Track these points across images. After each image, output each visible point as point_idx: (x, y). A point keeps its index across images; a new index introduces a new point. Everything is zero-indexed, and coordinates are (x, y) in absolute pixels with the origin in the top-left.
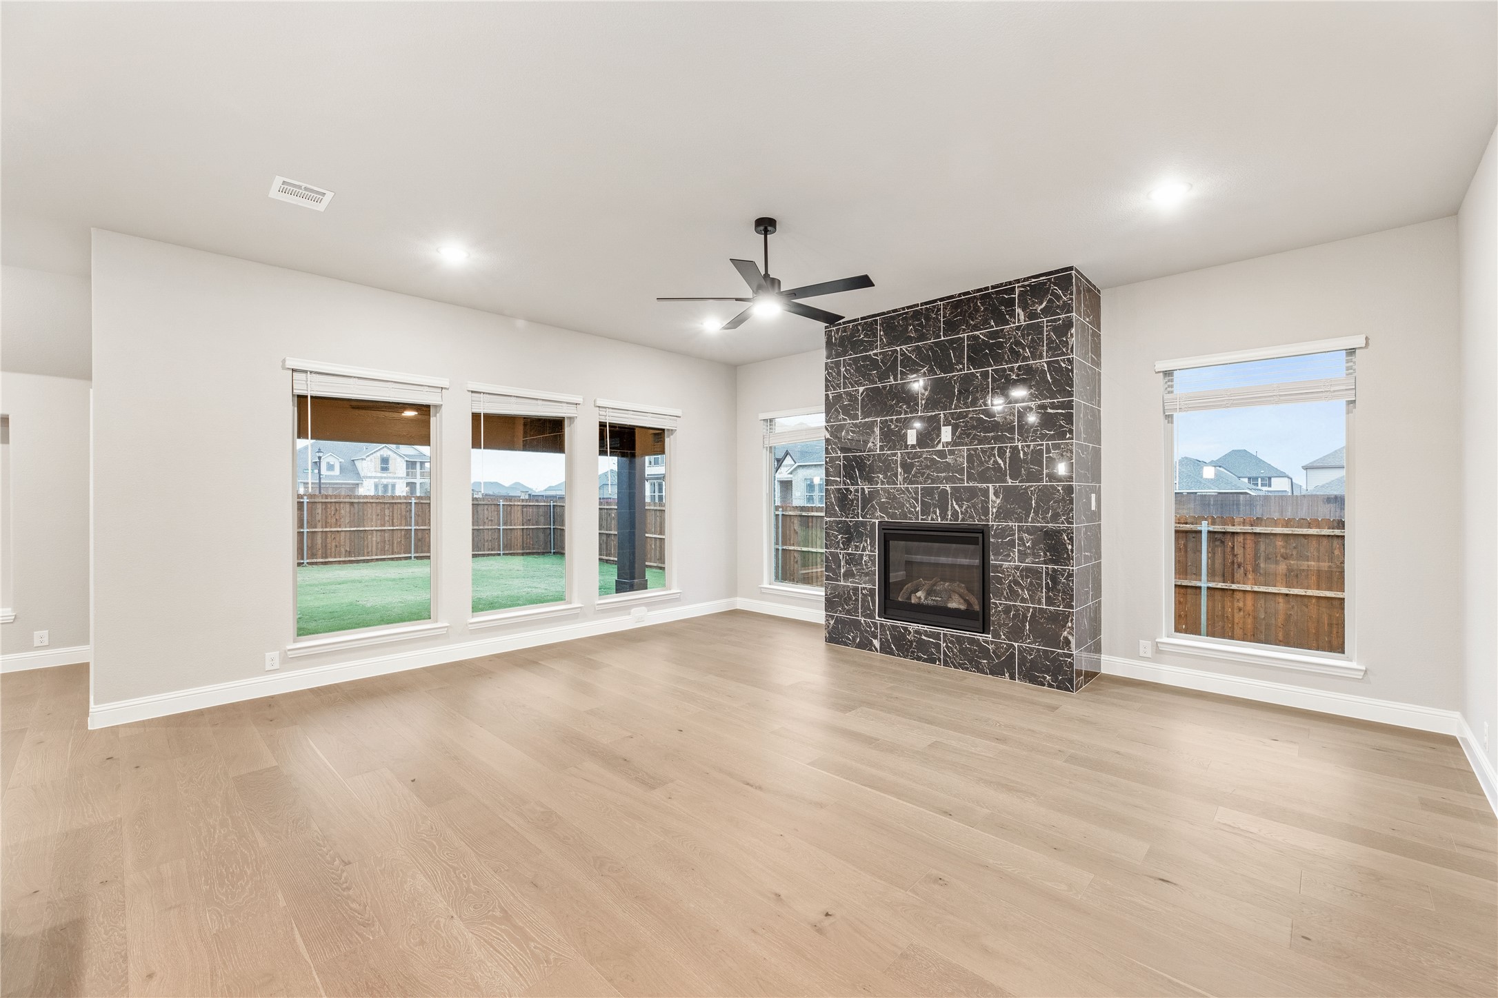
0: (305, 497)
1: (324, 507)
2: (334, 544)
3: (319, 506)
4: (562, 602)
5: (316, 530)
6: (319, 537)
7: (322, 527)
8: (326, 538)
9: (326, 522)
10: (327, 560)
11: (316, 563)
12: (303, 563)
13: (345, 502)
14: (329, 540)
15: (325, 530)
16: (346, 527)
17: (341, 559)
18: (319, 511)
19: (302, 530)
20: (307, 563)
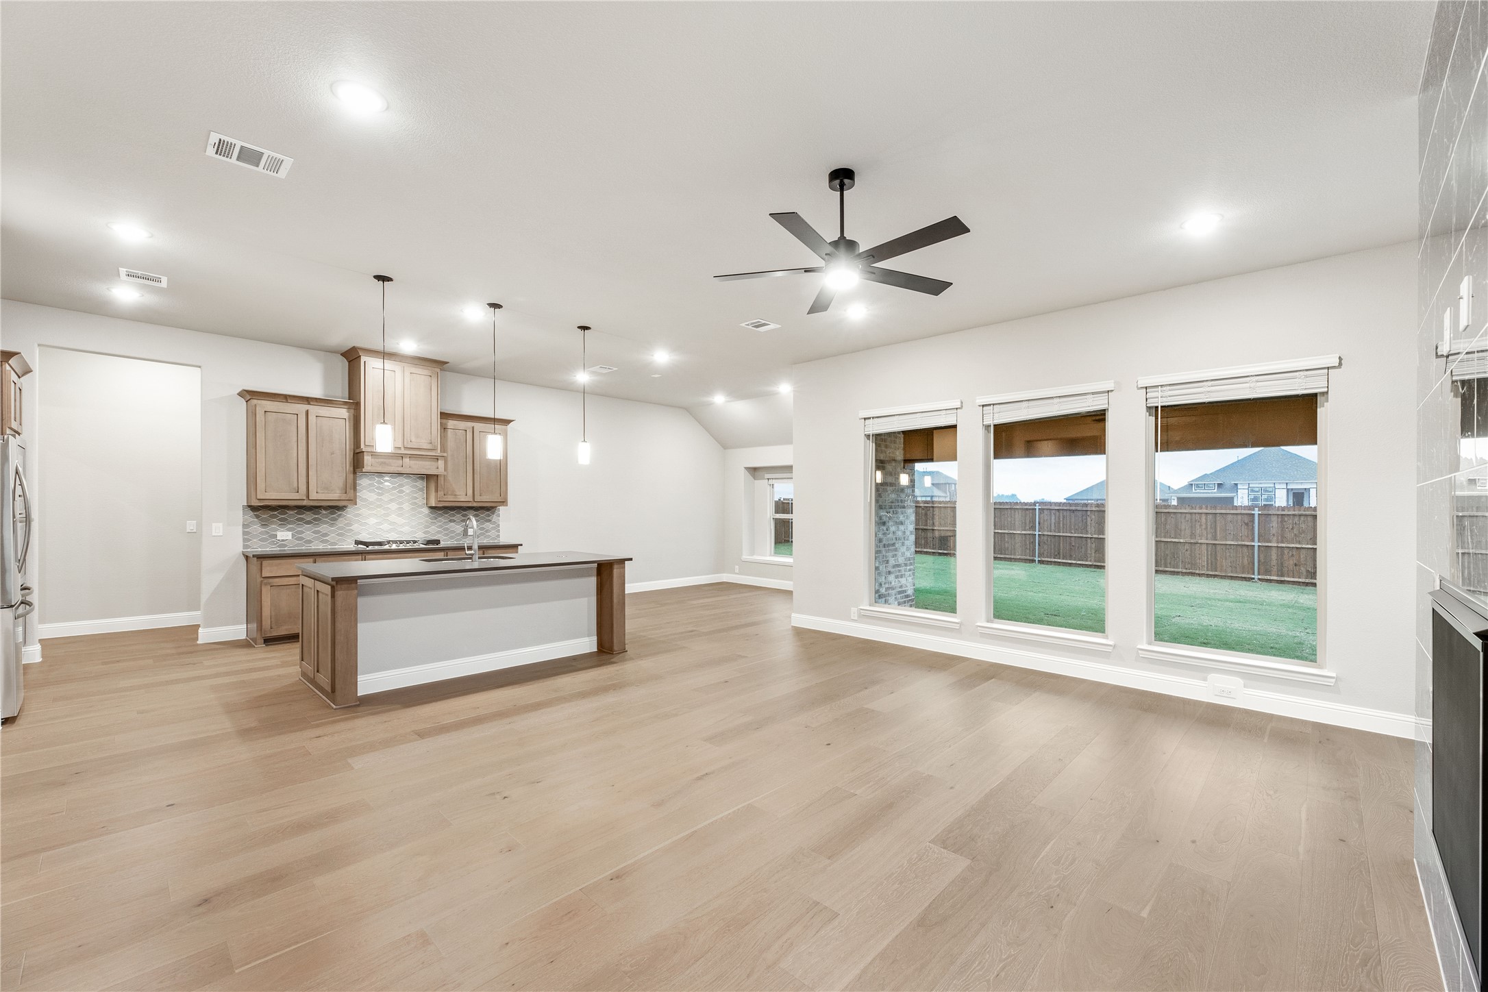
0: (1257, 509)
1: (1280, 520)
2: (1291, 562)
3: (1274, 519)
4: (1101, 634)
5: (1270, 544)
6: (1274, 555)
7: (1278, 543)
8: (1282, 554)
9: (1283, 537)
10: (1282, 579)
11: (1270, 581)
12: (1254, 579)
13: (1306, 515)
14: (1286, 557)
15: (1280, 545)
16: (1307, 544)
17: (1300, 580)
18: (1275, 524)
19: (1253, 544)
20: (1259, 579)
